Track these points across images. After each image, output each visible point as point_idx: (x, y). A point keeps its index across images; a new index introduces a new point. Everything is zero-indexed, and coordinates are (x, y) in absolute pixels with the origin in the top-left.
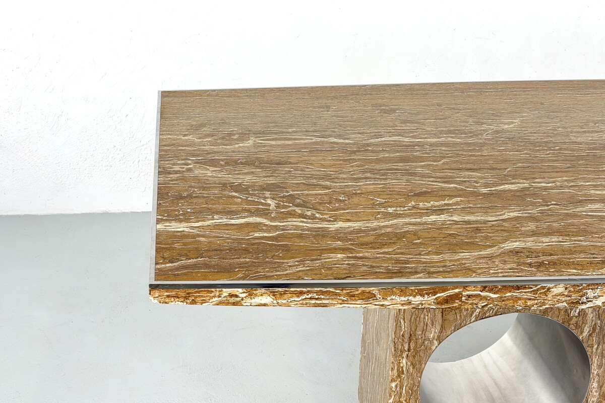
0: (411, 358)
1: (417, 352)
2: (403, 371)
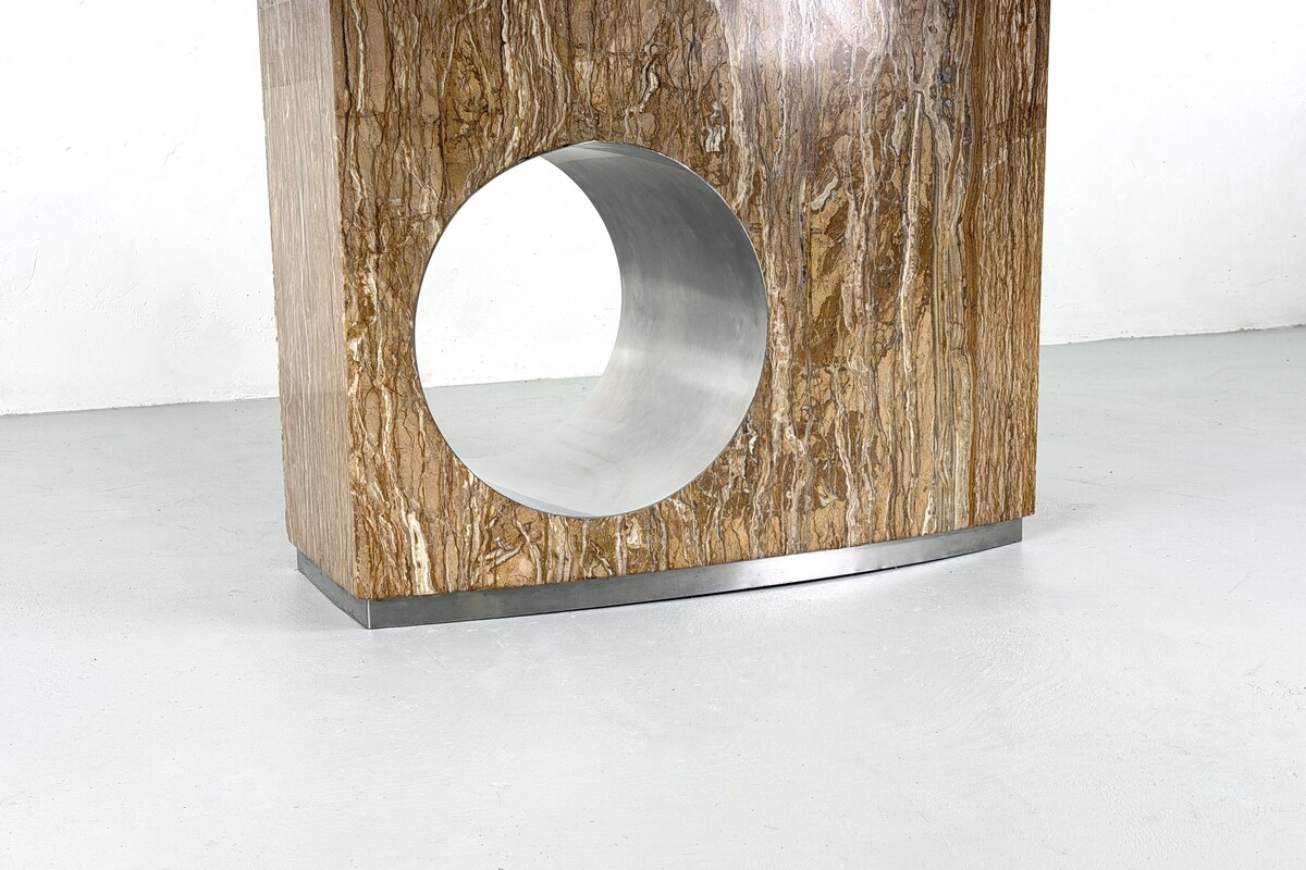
0: (386, 270)
1: (397, 253)
2: (371, 305)
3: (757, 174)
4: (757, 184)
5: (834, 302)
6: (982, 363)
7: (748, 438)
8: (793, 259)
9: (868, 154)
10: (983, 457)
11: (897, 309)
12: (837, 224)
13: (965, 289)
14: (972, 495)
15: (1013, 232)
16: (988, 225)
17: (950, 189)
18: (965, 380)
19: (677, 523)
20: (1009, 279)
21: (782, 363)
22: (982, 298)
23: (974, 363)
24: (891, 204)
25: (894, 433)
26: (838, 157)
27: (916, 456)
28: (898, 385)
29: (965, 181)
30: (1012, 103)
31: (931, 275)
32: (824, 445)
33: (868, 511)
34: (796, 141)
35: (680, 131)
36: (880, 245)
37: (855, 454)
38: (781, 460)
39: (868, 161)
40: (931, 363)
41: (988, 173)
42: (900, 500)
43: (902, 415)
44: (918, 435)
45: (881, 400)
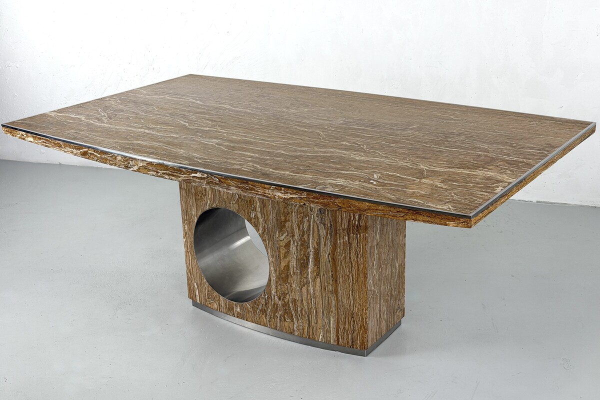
0: (188, 225)
1: (190, 222)
2: (186, 232)
3: (264, 226)
4: (264, 229)
5: (287, 267)
6: (340, 298)
7: (265, 295)
8: (275, 252)
9: (296, 229)
10: (342, 327)
11: (308, 274)
12: (288, 245)
13: (332, 275)
14: (338, 336)
15: (351, 262)
16: (340, 258)
17: (325, 245)
18: (333, 302)
19: (248, 310)
20: (350, 276)
21: (274, 279)
22: (339, 279)
23: (337, 297)
24: (304, 245)
25: (308, 309)
26: (287, 227)
27: (316, 318)
28: (309, 296)
29: (330, 243)
30: (349, 224)
31: (319, 268)
32: (286, 305)
33: (301, 328)
34: (274, 220)
35: (244, 210)
36: (301, 255)
37: (296, 311)
38: (274, 304)
39: (296, 231)
40: (320, 293)
41: (340, 243)
42: (311, 328)
43: (311, 305)
44: (316, 312)
45: (303, 298)
